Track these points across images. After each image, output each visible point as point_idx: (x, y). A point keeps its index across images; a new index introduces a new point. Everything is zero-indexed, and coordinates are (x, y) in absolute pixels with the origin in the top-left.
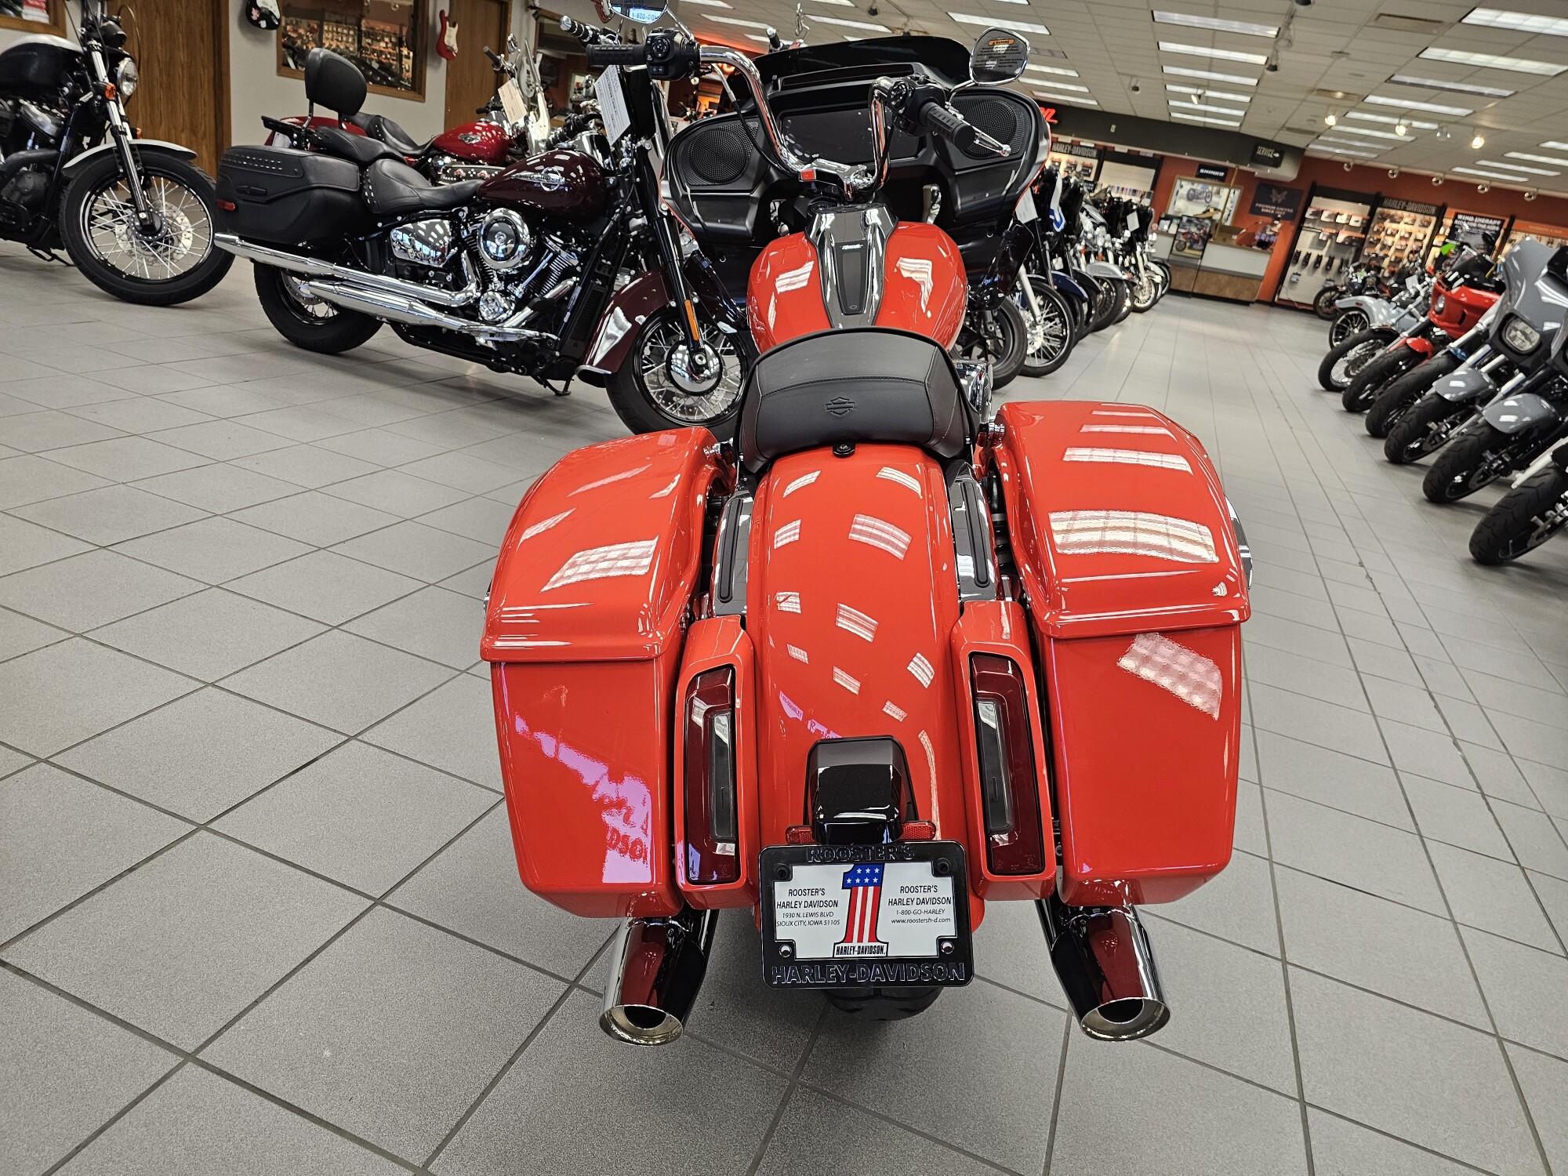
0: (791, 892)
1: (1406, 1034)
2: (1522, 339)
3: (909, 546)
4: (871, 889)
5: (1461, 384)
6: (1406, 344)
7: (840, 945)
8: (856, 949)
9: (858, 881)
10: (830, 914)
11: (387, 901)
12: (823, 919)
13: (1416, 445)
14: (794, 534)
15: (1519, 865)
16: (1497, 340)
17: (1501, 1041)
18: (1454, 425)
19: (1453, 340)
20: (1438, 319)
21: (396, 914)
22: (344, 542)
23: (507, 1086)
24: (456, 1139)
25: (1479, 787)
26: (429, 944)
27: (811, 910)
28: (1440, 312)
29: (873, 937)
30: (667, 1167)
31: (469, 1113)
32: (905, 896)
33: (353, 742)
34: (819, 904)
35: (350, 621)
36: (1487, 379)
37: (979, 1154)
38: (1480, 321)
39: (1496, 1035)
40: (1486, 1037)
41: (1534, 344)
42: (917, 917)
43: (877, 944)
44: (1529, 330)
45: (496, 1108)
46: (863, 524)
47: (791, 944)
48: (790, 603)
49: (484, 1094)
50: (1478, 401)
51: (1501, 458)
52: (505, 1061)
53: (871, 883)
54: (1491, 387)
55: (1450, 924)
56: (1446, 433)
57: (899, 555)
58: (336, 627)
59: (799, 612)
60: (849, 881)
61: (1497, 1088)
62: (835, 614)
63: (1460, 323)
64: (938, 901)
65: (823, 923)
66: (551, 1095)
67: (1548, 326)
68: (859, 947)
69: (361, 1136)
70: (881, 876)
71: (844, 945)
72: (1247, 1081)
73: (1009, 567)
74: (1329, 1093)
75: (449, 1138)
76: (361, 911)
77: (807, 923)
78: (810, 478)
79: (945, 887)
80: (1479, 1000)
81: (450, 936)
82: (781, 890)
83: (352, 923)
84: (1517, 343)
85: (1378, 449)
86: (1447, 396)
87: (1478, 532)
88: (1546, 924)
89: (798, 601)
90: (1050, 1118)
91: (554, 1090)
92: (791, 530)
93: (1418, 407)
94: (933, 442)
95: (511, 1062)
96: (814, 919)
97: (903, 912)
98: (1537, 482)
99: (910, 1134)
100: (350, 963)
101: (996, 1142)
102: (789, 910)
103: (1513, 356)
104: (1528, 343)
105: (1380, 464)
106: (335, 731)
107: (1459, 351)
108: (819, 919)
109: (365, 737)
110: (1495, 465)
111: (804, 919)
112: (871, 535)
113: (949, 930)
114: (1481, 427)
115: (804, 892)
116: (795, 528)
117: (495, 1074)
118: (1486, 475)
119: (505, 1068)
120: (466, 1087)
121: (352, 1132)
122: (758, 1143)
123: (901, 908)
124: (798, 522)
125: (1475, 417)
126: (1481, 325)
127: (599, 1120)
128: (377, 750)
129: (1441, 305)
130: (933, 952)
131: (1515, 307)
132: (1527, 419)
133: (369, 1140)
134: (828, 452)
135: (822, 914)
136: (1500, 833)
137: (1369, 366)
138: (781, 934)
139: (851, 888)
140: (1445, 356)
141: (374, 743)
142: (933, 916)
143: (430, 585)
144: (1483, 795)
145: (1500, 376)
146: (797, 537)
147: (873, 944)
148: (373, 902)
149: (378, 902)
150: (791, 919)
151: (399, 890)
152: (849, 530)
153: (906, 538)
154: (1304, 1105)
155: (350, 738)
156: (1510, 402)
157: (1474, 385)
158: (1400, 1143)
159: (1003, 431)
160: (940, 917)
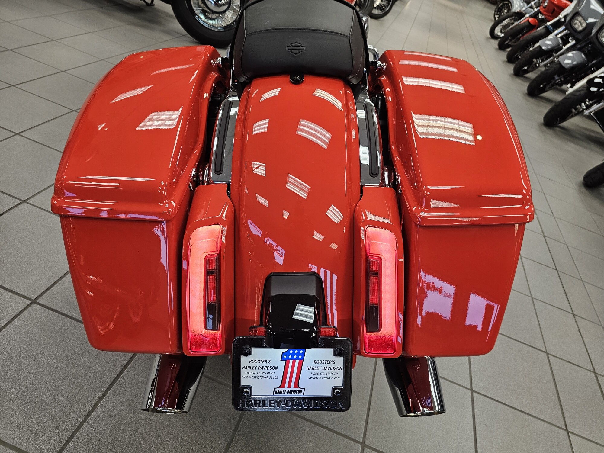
0: (251, 361)
1: (513, 353)
2: (579, 25)
3: (331, 140)
4: (297, 361)
5: (550, 43)
6: (528, 20)
7: (278, 389)
8: (287, 391)
9: (290, 357)
10: (272, 373)
11: (40, 301)
12: (269, 376)
13: (526, 68)
14: (265, 128)
15: (556, 269)
16: (568, 23)
17: (548, 354)
18: (543, 61)
19: (549, 22)
20: (544, 11)
21: (44, 309)
22: (26, 82)
23: (101, 410)
24: (71, 443)
25: (543, 232)
26: (61, 327)
27: (262, 371)
28: (545, 7)
29: (296, 385)
30: (184, 451)
31: (79, 427)
32: (316, 365)
33: (24, 204)
34: (267, 368)
35: (27, 130)
36: (560, 41)
37: (335, 430)
38: (561, 14)
39: (546, 352)
40: (542, 353)
41: (583, 28)
42: (322, 376)
43: (299, 389)
44: (583, 21)
45: (94, 423)
46: (304, 126)
47: (251, 388)
48: (260, 170)
49: (88, 416)
50: (554, 51)
51: (560, 79)
52: (100, 394)
53: (297, 358)
54: (561, 45)
55: (530, 298)
56: (539, 64)
57: (325, 146)
58: (18, 134)
59: (265, 176)
60: (285, 357)
61: (546, 378)
62: (286, 181)
63: (552, 13)
64: (335, 368)
65: (269, 378)
66: (125, 413)
67: (590, 20)
68: (288, 390)
69: (16, 446)
70: (303, 355)
71: (280, 389)
72: (450, 381)
73: (388, 162)
74: (482, 385)
75: (67, 443)
76: (23, 307)
77: (259, 377)
78: (275, 92)
79: (340, 361)
80: (540, 336)
81: (73, 321)
82: (245, 361)
83: (18, 315)
84: (576, 26)
85: (511, 68)
86: (543, 48)
87: (549, 113)
88: (565, 298)
89: (265, 169)
90: (367, 407)
91: (127, 410)
92: (262, 125)
93: (531, 51)
94: (350, 77)
95: (104, 395)
96: (263, 375)
97: (314, 374)
98: (578, 93)
99: (304, 421)
100: (15, 340)
101: (343, 422)
102: (249, 370)
103: (573, 32)
104: (581, 27)
105: (510, 75)
106: (14, 197)
107: (550, 27)
108: (266, 375)
109: (31, 201)
110: (557, 81)
111: (258, 375)
112: (308, 133)
113: (340, 383)
114: (557, 64)
115: (258, 361)
116: (265, 124)
117: (94, 403)
118: (553, 85)
119: (101, 399)
120: (78, 412)
121: (11, 444)
122: (231, 432)
123: (313, 371)
124: (267, 121)
125: (551, 58)
126: (561, 16)
127: (150, 426)
128: (38, 209)
129: (546, 4)
130: (329, 394)
131: (580, 9)
132: (575, 63)
133: (21, 448)
134: (286, 79)
135: (268, 373)
136: (550, 254)
137: (511, 29)
138: (244, 382)
139: (286, 361)
140: (544, 29)
141: (36, 204)
142: (331, 376)
143: (73, 111)
144: (544, 236)
145: (565, 40)
146: (266, 130)
147: (296, 389)
148: (30, 302)
149: (34, 301)
150: (250, 375)
151: (46, 294)
152: (296, 129)
153: (329, 136)
154: (472, 391)
155: (23, 202)
156: (570, 54)
157: (555, 44)
158: (509, 408)
159: (385, 66)
160: (334, 376)
